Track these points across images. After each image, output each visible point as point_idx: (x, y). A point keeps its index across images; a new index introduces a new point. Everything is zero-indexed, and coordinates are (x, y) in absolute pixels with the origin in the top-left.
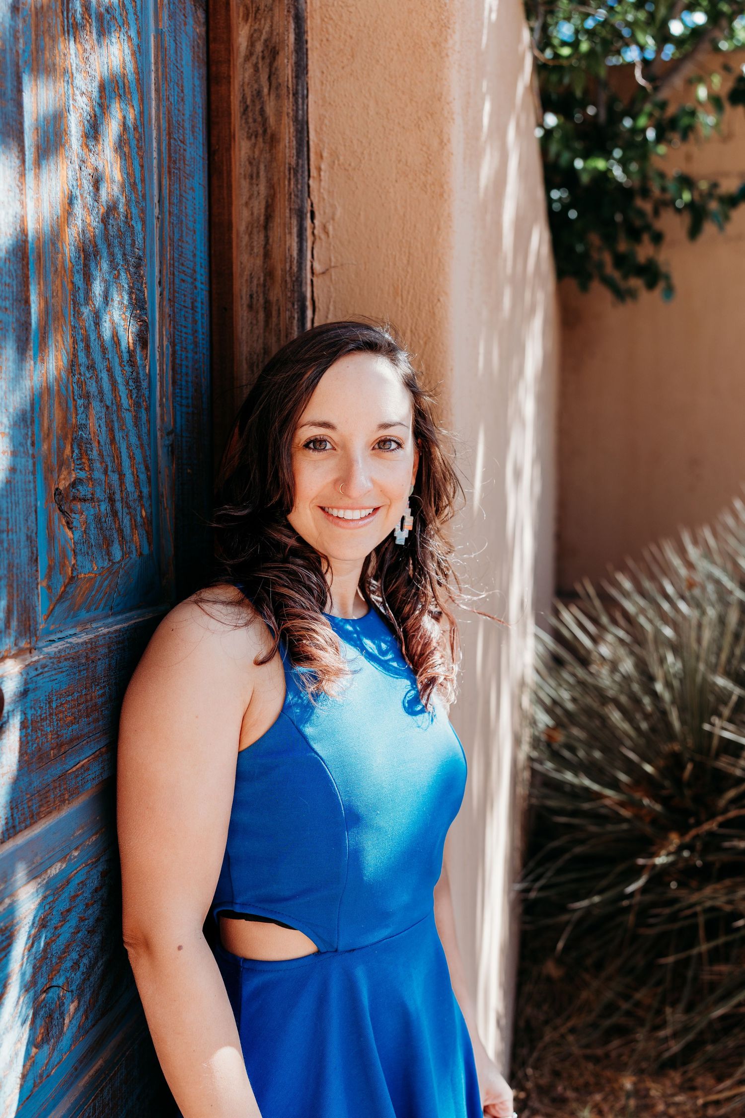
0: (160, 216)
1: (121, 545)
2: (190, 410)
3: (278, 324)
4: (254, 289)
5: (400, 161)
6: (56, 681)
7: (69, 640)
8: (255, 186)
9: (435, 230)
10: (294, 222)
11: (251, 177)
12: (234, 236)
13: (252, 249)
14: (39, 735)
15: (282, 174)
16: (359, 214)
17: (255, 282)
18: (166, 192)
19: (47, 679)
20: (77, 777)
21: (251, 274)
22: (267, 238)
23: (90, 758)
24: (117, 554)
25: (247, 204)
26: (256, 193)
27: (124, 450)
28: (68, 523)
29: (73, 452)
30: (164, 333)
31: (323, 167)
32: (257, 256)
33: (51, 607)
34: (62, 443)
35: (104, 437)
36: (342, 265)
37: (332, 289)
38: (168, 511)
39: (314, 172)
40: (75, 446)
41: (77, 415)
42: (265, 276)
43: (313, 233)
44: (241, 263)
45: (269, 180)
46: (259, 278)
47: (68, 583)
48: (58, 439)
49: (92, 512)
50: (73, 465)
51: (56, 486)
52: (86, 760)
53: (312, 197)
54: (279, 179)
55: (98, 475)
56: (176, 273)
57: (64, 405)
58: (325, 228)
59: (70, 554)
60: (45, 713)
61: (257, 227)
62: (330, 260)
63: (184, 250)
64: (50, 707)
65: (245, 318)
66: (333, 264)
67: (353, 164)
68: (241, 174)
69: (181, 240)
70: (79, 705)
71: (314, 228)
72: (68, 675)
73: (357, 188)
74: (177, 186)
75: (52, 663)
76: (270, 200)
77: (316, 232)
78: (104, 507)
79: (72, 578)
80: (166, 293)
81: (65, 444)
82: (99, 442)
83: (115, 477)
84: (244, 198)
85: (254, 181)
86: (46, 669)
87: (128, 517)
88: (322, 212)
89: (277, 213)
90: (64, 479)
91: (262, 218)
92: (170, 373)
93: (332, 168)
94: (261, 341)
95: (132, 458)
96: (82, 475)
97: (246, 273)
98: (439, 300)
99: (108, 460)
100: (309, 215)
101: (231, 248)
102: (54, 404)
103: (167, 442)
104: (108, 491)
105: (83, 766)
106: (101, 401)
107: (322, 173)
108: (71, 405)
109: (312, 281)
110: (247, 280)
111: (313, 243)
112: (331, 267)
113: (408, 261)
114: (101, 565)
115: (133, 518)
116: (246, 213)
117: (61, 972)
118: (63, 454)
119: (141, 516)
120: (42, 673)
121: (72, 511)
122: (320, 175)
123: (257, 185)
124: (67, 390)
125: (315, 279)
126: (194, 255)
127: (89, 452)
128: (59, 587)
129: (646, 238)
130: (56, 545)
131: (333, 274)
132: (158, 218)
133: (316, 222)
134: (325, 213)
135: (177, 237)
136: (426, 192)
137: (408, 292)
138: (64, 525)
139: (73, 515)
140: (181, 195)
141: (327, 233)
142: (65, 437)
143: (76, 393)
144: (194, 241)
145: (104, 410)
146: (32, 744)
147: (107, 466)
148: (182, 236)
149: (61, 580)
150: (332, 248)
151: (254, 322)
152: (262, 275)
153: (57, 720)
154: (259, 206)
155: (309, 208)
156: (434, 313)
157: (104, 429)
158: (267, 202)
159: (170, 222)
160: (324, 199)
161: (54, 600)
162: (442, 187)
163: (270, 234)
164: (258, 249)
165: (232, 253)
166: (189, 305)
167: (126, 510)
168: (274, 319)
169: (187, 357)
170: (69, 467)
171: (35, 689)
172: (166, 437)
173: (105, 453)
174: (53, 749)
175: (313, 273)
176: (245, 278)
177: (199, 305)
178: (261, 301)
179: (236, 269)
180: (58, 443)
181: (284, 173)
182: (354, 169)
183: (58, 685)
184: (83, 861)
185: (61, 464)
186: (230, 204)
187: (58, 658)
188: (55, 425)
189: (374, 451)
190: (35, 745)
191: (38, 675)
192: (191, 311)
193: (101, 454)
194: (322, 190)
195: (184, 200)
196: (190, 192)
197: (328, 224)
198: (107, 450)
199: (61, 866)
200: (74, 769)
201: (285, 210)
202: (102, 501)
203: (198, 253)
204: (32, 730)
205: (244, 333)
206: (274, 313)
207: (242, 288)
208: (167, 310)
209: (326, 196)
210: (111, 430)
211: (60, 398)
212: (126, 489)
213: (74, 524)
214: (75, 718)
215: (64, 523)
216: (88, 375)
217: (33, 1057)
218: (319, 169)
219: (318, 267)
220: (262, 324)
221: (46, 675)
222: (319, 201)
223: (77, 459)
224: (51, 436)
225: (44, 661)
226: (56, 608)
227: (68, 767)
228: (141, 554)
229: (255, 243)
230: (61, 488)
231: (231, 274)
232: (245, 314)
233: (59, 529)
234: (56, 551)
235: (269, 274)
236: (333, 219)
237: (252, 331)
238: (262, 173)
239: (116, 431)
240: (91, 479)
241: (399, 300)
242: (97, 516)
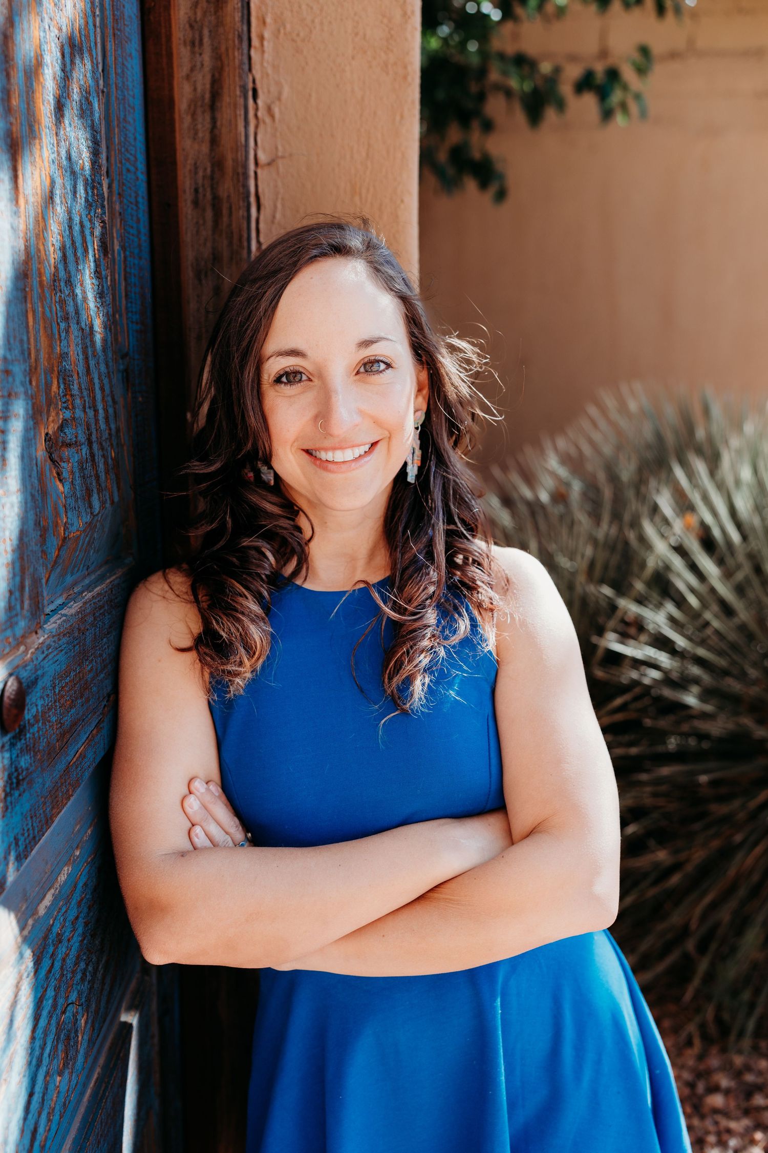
0: (105, 90)
1: (98, 494)
2: (138, 327)
3: (230, 225)
4: (200, 182)
5: (357, 34)
6: (58, 662)
7: (63, 612)
8: (198, 55)
9: (398, 118)
10: (242, 101)
11: (193, 44)
12: (177, 116)
13: (196, 134)
14: (48, 727)
15: (230, 42)
16: (310, 95)
17: (201, 174)
18: (111, 59)
19: (51, 662)
20: (77, 768)
21: (195, 164)
22: (214, 120)
23: (85, 744)
24: (96, 504)
25: (188, 77)
26: (198, 64)
27: (96, 381)
28: (58, 474)
29: (59, 387)
30: (115, 235)
31: (267, 35)
32: (202, 142)
33: (47, 576)
34: (49, 378)
35: (81, 368)
36: (291, 155)
37: (280, 184)
38: (125, 448)
39: (255, 42)
40: (61, 381)
41: (60, 343)
42: (213, 166)
43: (256, 116)
44: (184, 150)
45: (215, 50)
46: (205, 169)
47: (62, 546)
48: (46, 374)
49: (76, 459)
50: (60, 403)
51: (46, 431)
52: (83, 747)
53: (254, 71)
54: (227, 50)
55: (79, 413)
56: (123, 161)
57: (49, 330)
58: (269, 110)
59: (62, 510)
60: (51, 701)
61: (202, 106)
62: (277, 148)
63: (128, 132)
64: (55, 692)
65: (190, 217)
66: (280, 154)
67: (302, 34)
68: (180, 39)
69: (125, 120)
70: (75, 684)
71: (257, 109)
72: (66, 653)
73: (307, 63)
74: (119, 52)
75: (54, 642)
76: (217, 75)
77: (260, 114)
78: (85, 450)
79: (65, 538)
80: (115, 186)
81: (52, 378)
82: (78, 374)
83: (91, 413)
84: (185, 70)
85: (197, 49)
86: (50, 650)
87: (103, 460)
88: (266, 90)
89: (226, 90)
90: (53, 421)
91: (207, 96)
92: (123, 284)
93: (277, 38)
94: (209, 244)
95: (102, 389)
96: (68, 414)
97: (189, 162)
98: (402, 201)
99: (85, 393)
100: (250, 93)
101: (173, 131)
102: (39, 330)
103: (122, 367)
104: (86, 432)
105: (81, 754)
106: (78, 323)
107: (266, 43)
108: (55, 331)
109: (256, 173)
110: (190, 171)
111: (257, 127)
112: (277, 157)
113: (367, 155)
114: (85, 520)
115: (106, 463)
116: (187, 88)
117: (74, 987)
118: (50, 390)
119: (112, 458)
120: (47, 655)
121: (61, 460)
122: (262, 45)
123: (201, 54)
124: (51, 311)
125: (259, 171)
126: (135, 139)
127: (72, 387)
128: (53, 551)
130: (49, 501)
131: (281, 166)
132: (103, 92)
133: (260, 102)
134: (269, 92)
135: (122, 116)
136: (387, 73)
137: (368, 190)
138: (54, 477)
139: (63, 464)
140: (123, 64)
141: (272, 116)
142: (52, 371)
143: (59, 315)
144: (135, 120)
145: (80, 333)
146: (43, 739)
147: (85, 401)
148: (125, 116)
149: (55, 543)
150: (278, 134)
151: (201, 222)
152: (209, 165)
153: (60, 707)
154: (203, 81)
155: (250, 85)
156: (397, 217)
157: (81, 357)
158: (213, 76)
159: (116, 97)
160: (268, 75)
161: (49, 566)
162: (405, 67)
163: (218, 116)
164: (204, 133)
165: (174, 138)
166: (133, 200)
167: (101, 453)
168: (225, 219)
169: (134, 264)
170: (56, 407)
171: (43, 675)
172: (121, 361)
173: (83, 387)
174: (58, 741)
175: (257, 163)
176: (188, 167)
177: (140, 200)
178: (209, 196)
179: (180, 157)
180: (46, 378)
181: (234, 41)
182: (303, 40)
183: (59, 666)
184: (84, 860)
185: (49, 403)
186: (171, 76)
187: (59, 635)
188: (42, 355)
189: (358, 377)
190: (45, 740)
191: (44, 659)
192: (135, 208)
193: (80, 389)
194: (265, 64)
195: (125, 70)
196: (129, 59)
197: (273, 106)
198: (84, 380)
199: (68, 870)
200: (75, 759)
201: (235, 87)
202: (82, 444)
203: (138, 136)
204: (42, 724)
205: (189, 234)
206: (225, 212)
207: (186, 181)
208: (117, 207)
209: (270, 71)
210: (86, 359)
211: (45, 322)
212: (100, 428)
213: (64, 474)
214: (72, 702)
215: (55, 475)
216: (67, 293)
217: (58, 1087)
218: (262, 38)
219: (262, 157)
220: (210, 223)
221: (51, 656)
222: (262, 77)
223: (63, 396)
224: (39, 369)
225: (48, 642)
226: (52, 576)
227: (69, 758)
228: (112, 502)
229: (199, 126)
230: (50, 432)
231: (174, 163)
232: (189, 211)
233: (51, 482)
234: (49, 508)
235: (218, 164)
236: (279, 99)
237: (198, 232)
238: (206, 40)
239: (90, 358)
240: (74, 419)
241: (357, 199)
242: (80, 463)
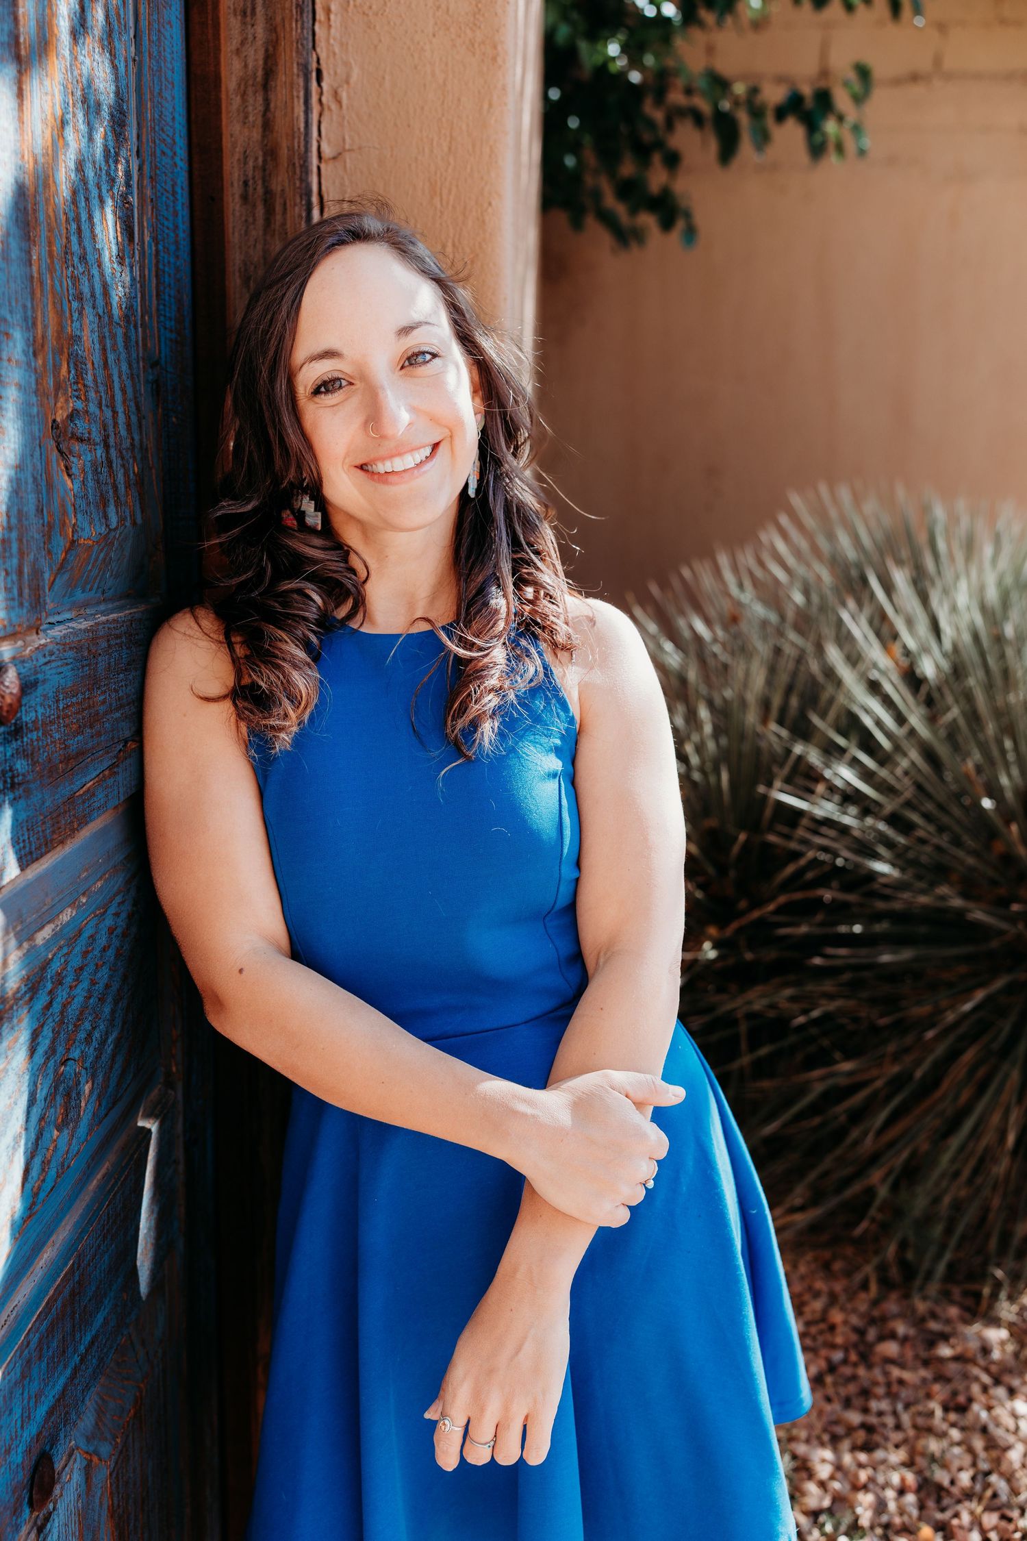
0: (137, 58)
1: (116, 507)
2: (173, 336)
3: (284, 224)
4: (250, 174)
5: (438, 8)
6: (62, 675)
7: (70, 625)
8: (249, 27)
9: (486, 106)
10: (301, 81)
11: (244, 14)
12: (223, 96)
13: (246, 117)
14: (49, 741)
15: (287, 11)
16: (384, 78)
17: (251, 164)
18: (144, 24)
19: (54, 671)
20: (84, 802)
21: (245, 152)
22: (267, 102)
23: (95, 781)
24: (114, 520)
25: (238, 51)
26: (250, 36)
27: (116, 378)
28: (67, 468)
29: (69, 372)
30: (145, 224)
31: (333, 8)
32: (254, 127)
33: (52, 579)
34: (57, 359)
35: (97, 358)
36: (360, 148)
37: (347, 183)
38: (154, 471)
39: (320, 15)
40: (72, 365)
41: (72, 322)
42: (265, 155)
43: (320, 101)
44: (232, 136)
45: (269, 20)
46: (256, 159)
47: (70, 549)
48: (54, 354)
49: (89, 459)
50: (70, 390)
51: (53, 417)
52: (92, 783)
53: (318, 50)
54: (283, 19)
55: (93, 408)
56: (157, 142)
57: (58, 306)
58: (336, 94)
59: (70, 509)
60: (54, 715)
61: (253, 85)
62: (344, 140)
63: (163, 109)
64: (58, 707)
65: (237, 214)
66: (347, 147)
67: (374, 7)
68: (229, 8)
69: (160, 94)
70: (84, 710)
71: (321, 94)
72: (73, 670)
73: (380, 41)
74: (155, 17)
75: (58, 650)
76: (271, 49)
77: (324, 99)
78: (100, 452)
79: (73, 542)
80: (147, 168)
81: (61, 359)
82: (93, 364)
83: (108, 413)
84: (235, 44)
85: (248, 19)
86: (53, 658)
87: (122, 471)
88: (332, 72)
89: (281, 68)
90: (62, 408)
91: (260, 73)
92: (154, 281)
93: (347, 10)
94: (259, 247)
95: (123, 391)
96: (79, 405)
97: (237, 150)
98: (490, 204)
99: (102, 389)
100: (314, 75)
101: (219, 112)
102: (47, 303)
103: (151, 377)
104: (102, 432)
105: (89, 789)
106: (94, 308)
107: (332, 17)
108: (66, 308)
109: (319, 168)
110: (239, 160)
111: (320, 115)
112: (344, 150)
113: (450, 148)
114: (99, 530)
115: (126, 474)
116: (237, 65)
117: (77, 1043)
118: (59, 373)
119: (134, 473)
120: (49, 662)
121: (71, 452)
122: (329, 19)
123: (253, 25)
124: (61, 286)
125: (323, 166)
126: (173, 119)
127: (85, 376)
128: (60, 552)
129: (657, 159)
130: (55, 495)
131: (348, 161)
132: (134, 60)
133: (324, 85)
134: (336, 73)
135: (157, 90)
136: (474, 54)
137: (450, 191)
138: (62, 470)
139: (72, 459)
140: (159, 31)
141: (339, 102)
142: (61, 352)
143: (71, 292)
144: (173, 98)
145: (97, 320)
146: (44, 752)
147: (101, 397)
148: (161, 89)
149: (62, 543)
150: (346, 123)
151: (251, 220)
152: (260, 153)
153: (64, 726)
154: (255, 56)
155: (314, 65)
156: (484, 222)
157: (97, 346)
158: (267, 50)
159: (150, 67)
160: (334, 54)
161: (55, 568)
162: (495, 47)
163: (272, 96)
164: (255, 116)
165: (221, 120)
166: (169, 188)
167: (119, 461)
168: (279, 217)
169: (169, 262)
170: (65, 394)
171: (44, 681)
172: (150, 371)
173: (99, 381)
174: (61, 762)
175: (320, 157)
176: (237, 157)
177: (179, 190)
178: (260, 190)
179: (227, 143)
180: (54, 359)
181: (291, 11)
182: (376, 14)
183: (64, 680)
184: (91, 910)
185: (58, 386)
186: (218, 49)
187: (63, 644)
188: (50, 332)
189: (403, 371)
190: (46, 754)
191: (46, 664)
192: (172, 198)
193: (95, 380)
194: (332, 41)
195: (163, 38)
196: (168, 27)
197: (340, 90)
198: (100, 373)
199: (72, 912)
200: (81, 792)
201: (292, 63)
202: (97, 444)
203: (177, 116)
204: (43, 734)
205: (236, 234)
206: (278, 208)
207: (233, 172)
208: (149, 192)
209: (337, 50)
210: (104, 350)
211: (54, 297)
212: (119, 432)
213: (74, 470)
214: (80, 727)
215: (63, 468)
216: (81, 270)
217: (55, 1141)
218: (328, 11)
219: (327, 150)
220: (260, 222)
221: (53, 665)
222: (328, 57)
223: (74, 383)
224: (46, 347)
225: (50, 647)
226: (57, 580)
227: (76, 788)
228: (134, 523)
229: (250, 109)
230: (58, 419)
231: (220, 150)
232: (237, 208)
233: (58, 475)
234: (55, 503)
235: (271, 153)
236: (347, 82)
237: (246, 233)
238: (259, 9)
239: (109, 351)
240: (87, 412)
241: (437, 201)
242: (94, 464)
